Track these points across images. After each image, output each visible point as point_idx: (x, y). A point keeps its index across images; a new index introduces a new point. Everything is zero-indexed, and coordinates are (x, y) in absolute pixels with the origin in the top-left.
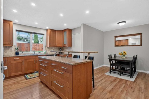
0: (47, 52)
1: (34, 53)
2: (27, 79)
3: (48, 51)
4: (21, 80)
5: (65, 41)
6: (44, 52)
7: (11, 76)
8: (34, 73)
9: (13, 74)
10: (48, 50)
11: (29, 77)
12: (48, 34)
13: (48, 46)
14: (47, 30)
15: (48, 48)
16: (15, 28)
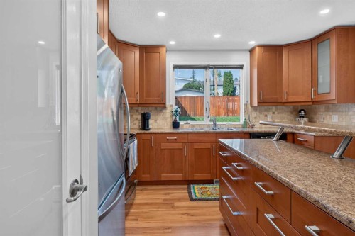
0: (253, 121)
1: (215, 125)
2: (192, 199)
3: (255, 118)
4: (180, 200)
5: (321, 80)
6: (242, 121)
7: (162, 179)
8: (213, 183)
9: (165, 177)
10: (254, 114)
11: (197, 195)
12: (256, 63)
13: (255, 104)
14: (252, 51)
15: (255, 108)
16: (171, 60)
